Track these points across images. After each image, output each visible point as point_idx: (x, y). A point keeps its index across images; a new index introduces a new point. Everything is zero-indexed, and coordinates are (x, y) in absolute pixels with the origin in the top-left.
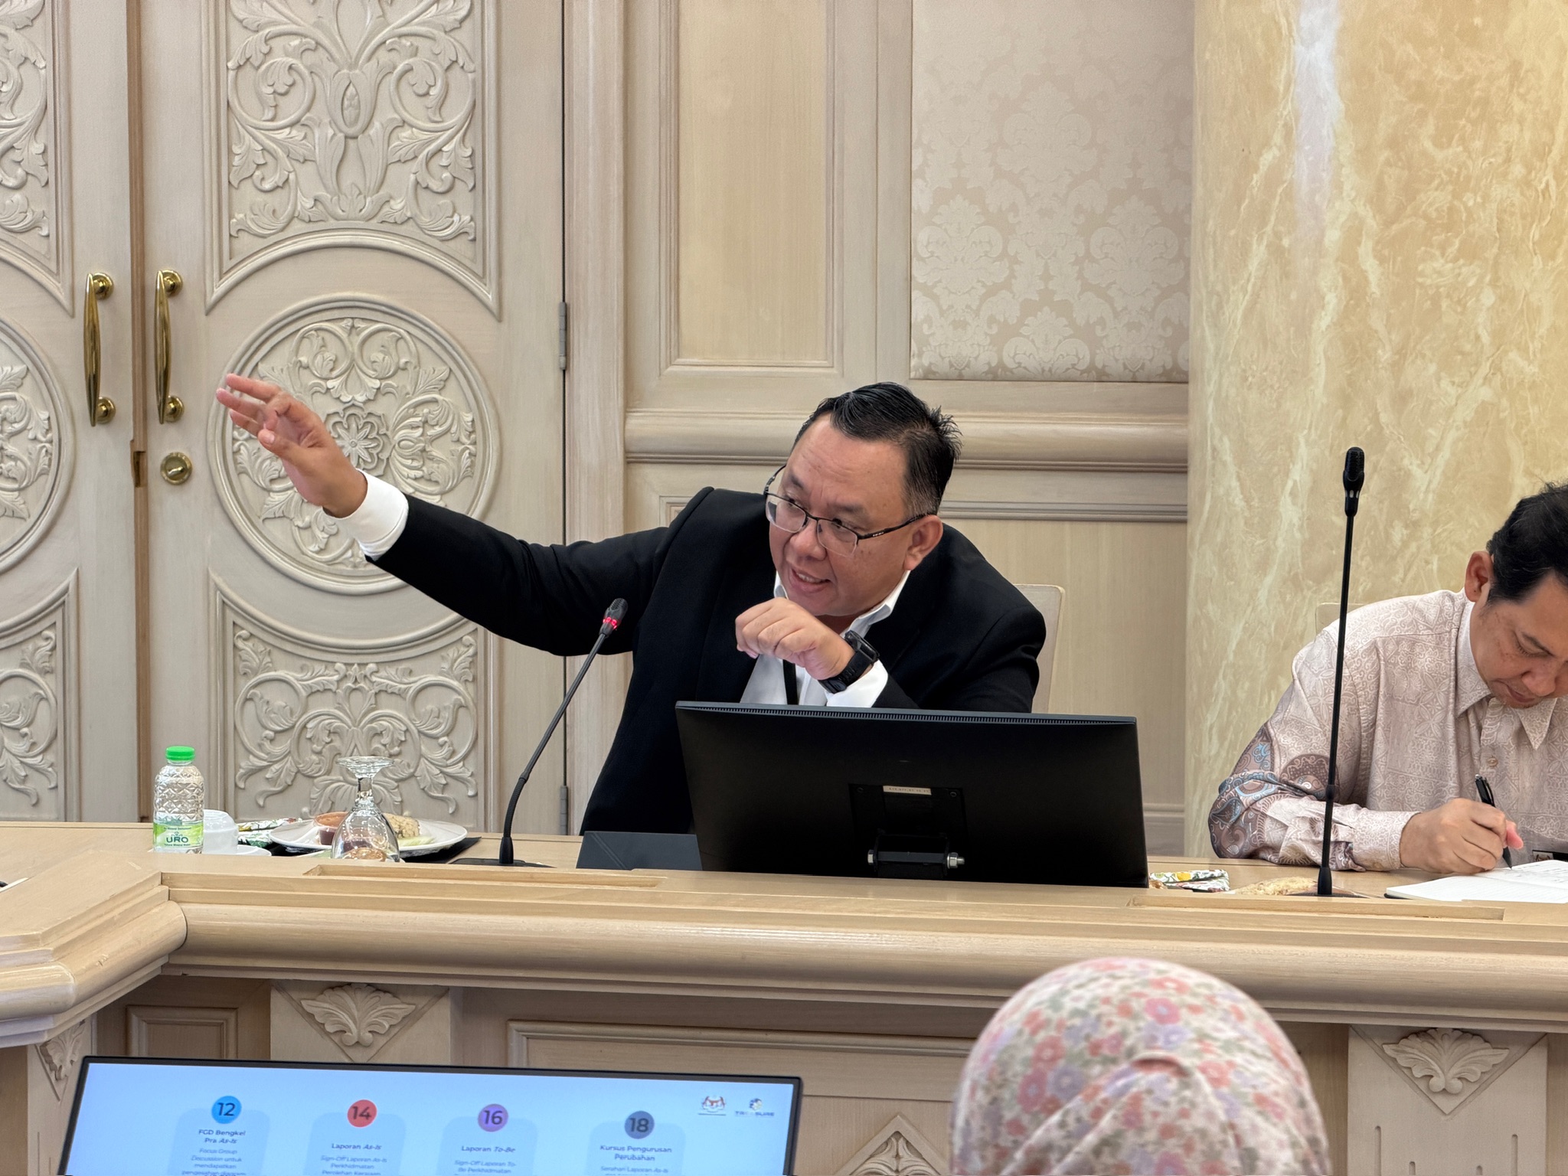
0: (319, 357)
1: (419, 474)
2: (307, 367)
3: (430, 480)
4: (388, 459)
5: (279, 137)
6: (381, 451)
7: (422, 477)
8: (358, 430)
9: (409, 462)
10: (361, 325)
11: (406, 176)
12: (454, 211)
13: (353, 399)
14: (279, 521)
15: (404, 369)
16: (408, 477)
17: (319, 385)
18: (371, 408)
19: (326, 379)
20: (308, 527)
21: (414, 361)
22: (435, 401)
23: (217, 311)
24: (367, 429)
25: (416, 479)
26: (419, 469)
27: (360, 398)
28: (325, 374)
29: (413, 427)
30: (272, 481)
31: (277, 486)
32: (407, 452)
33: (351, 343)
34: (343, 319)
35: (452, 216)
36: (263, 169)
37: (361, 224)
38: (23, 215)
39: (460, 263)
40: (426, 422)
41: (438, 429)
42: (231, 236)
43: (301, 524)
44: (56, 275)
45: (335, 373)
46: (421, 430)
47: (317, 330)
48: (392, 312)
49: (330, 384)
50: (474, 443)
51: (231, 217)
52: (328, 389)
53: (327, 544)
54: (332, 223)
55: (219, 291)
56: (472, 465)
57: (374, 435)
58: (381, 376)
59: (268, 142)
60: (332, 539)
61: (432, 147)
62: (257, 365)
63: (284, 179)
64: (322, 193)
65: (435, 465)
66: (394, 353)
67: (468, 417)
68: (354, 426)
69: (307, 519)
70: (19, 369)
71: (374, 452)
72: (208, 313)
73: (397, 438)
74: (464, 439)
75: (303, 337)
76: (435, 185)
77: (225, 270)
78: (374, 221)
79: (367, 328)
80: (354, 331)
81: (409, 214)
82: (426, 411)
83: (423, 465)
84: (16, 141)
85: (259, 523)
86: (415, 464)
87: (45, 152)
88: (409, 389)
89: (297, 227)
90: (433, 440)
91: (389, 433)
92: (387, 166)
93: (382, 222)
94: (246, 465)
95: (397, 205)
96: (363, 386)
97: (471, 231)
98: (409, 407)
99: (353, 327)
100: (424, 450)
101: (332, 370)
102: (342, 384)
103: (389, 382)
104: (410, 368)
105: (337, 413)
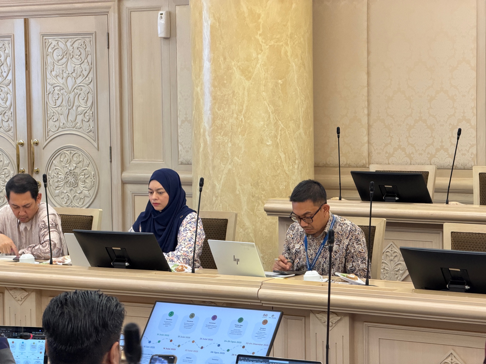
0: (65, 159)
1: (84, 186)
2: (62, 161)
3: (86, 187)
4: (78, 183)
5: (56, 109)
6: (76, 181)
7: (84, 187)
8: (72, 176)
9: (82, 183)
10: (72, 152)
11: (80, 118)
12: (90, 126)
13: (71, 169)
14: (58, 197)
15: (81, 162)
16: (82, 187)
17: (65, 166)
18: (75, 171)
19: (66, 164)
20: (63, 198)
21: (82, 160)
22: (86, 169)
23: (45, 149)
24: (74, 176)
25: (83, 187)
26: (84, 185)
27: (72, 168)
28: (66, 163)
29: (83, 175)
30: (56, 187)
31: (57, 189)
32: (81, 181)
33: (70, 156)
34: (69, 150)
35: (89, 127)
36: (54, 116)
37: (72, 129)
38: (8, 127)
39: (91, 138)
40: (85, 174)
41: (87, 176)
42: (48, 132)
43: (62, 197)
44: (14, 141)
45: (67, 163)
46: (84, 176)
47: (64, 153)
48: (78, 149)
49: (67, 165)
50: (94, 179)
51: (48, 127)
52: (66, 167)
53: (67, 202)
54: (67, 129)
55: (45, 144)
56: (94, 184)
57: (75, 177)
58: (76, 163)
59: (54, 110)
60: (68, 201)
61: (85, 111)
62: (53, 161)
63: (57, 119)
64: (65, 122)
65: (87, 184)
66: (78, 158)
67: (93, 173)
68: (71, 175)
69: (63, 196)
70: (8, 162)
71: (75, 181)
72: (43, 149)
73: (80, 178)
74: (92, 178)
75: (61, 155)
76: (86, 120)
77: (47, 139)
78: (75, 128)
79: (73, 153)
80: (71, 153)
81: (81, 126)
82: (85, 171)
83: (85, 184)
84: (6, 111)
85: (54, 197)
86: (83, 184)
87: (12, 113)
88: (82, 166)
89: (60, 130)
90: (86, 178)
91: (78, 177)
92: (77, 116)
93: (76, 128)
94: (51, 184)
95: (78, 124)
96: (73, 166)
97: (93, 130)
98: (82, 171)
99: (71, 152)
100: (84, 181)
101: (67, 162)
102: (69, 165)
103: (78, 165)
104: (82, 161)
105: (68, 172)
